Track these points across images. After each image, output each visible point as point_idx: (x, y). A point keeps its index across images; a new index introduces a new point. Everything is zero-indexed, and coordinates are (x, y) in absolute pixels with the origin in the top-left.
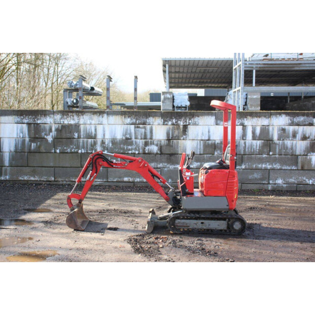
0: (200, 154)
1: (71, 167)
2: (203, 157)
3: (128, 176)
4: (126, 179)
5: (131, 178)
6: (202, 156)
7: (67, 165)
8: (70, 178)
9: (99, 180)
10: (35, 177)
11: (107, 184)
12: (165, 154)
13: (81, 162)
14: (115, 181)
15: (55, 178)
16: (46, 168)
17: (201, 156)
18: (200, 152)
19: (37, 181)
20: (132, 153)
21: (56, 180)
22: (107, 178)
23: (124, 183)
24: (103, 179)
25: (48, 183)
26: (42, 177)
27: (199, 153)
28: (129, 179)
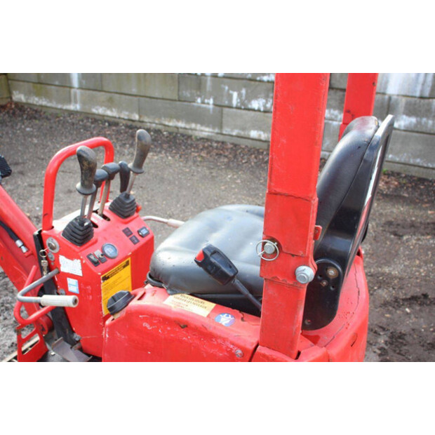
0: (421, 98)
1: (163, 99)
2: (429, 104)
3: (259, 128)
4: (254, 134)
5: (264, 133)
6: (426, 101)
7: (157, 95)
8: (160, 118)
9: (207, 129)
10: (112, 111)
11: (220, 138)
12: (337, 89)
13: (179, 90)
14: (234, 134)
15: (140, 116)
16: (127, 97)
17: (422, 101)
18: (422, 91)
19: (115, 118)
20: (268, 82)
21: (142, 119)
22: (221, 127)
23: (250, 141)
24: (214, 128)
25: (130, 123)
26: (121, 112)
27: (418, 94)
28: (260, 135)
